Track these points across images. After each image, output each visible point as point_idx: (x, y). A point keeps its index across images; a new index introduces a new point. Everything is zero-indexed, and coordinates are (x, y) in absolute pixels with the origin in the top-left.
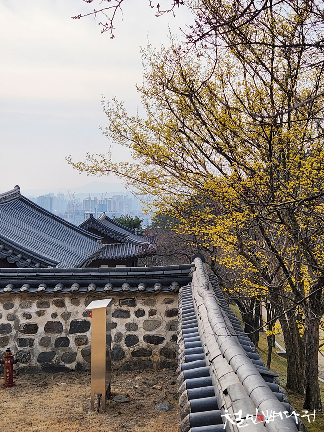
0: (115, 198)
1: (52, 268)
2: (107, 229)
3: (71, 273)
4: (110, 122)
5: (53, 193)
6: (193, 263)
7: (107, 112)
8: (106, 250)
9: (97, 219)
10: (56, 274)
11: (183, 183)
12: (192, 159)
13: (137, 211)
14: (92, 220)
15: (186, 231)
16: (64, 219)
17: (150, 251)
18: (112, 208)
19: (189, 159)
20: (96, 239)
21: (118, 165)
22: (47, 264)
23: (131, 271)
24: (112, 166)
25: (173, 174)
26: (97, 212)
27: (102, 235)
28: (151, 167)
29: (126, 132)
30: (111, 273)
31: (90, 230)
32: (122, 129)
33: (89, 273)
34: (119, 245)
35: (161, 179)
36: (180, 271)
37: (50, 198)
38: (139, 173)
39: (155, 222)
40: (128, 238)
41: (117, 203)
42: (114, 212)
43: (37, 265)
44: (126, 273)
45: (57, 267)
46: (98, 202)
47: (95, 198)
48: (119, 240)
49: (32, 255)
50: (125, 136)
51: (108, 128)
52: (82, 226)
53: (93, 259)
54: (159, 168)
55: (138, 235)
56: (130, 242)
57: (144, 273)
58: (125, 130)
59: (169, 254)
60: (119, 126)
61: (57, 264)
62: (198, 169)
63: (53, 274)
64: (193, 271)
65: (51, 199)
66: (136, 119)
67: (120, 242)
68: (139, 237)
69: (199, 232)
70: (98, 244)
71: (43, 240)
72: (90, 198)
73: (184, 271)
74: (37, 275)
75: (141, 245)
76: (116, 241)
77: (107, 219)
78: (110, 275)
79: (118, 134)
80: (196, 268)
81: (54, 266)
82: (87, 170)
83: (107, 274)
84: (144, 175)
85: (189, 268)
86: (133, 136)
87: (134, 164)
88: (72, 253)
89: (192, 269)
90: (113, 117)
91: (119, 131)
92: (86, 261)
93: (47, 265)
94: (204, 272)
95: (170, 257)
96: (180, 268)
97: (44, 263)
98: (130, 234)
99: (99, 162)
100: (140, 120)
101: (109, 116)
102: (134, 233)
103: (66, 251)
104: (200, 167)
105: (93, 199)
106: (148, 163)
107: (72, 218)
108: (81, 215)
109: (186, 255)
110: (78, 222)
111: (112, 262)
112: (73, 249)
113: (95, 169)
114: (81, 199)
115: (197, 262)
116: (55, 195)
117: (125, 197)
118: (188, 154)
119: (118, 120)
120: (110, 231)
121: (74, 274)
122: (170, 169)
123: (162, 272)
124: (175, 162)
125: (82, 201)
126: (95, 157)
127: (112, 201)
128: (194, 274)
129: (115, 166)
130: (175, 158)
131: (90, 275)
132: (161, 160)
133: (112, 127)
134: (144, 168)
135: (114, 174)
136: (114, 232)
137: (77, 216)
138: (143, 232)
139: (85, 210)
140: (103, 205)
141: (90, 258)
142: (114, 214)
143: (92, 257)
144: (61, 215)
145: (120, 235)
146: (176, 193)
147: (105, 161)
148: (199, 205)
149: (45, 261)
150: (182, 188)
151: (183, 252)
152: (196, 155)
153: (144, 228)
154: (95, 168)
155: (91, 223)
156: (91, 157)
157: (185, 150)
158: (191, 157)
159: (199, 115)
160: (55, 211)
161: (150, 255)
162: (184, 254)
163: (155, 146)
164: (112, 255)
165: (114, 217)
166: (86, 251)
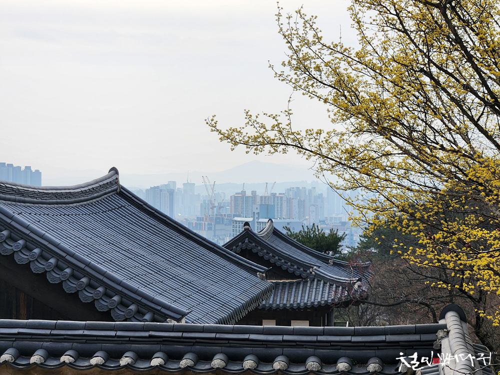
0: (291, 193)
1: (176, 323)
2: (276, 253)
3: (213, 335)
4: (290, 53)
5: (174, 183)
6: (441, 322)
7: (286, 34)
8: (273, 291)
9: (256, 232)
10: (185, 335)
11: (424, 168)
12: (444, 123)
13: (331, 218)
14: (247, 234)
15: (431, 261)
16: (195, 231)
17: (357, 296)
18: (284, 213)
19: (437, 124)
20: (257, 271)
21: (303, 134)
22: (166, 314)
23: (323, 333)
24: (292, 137)
25: (406, 152)
26: (256, 220)
27: (266, 263)
28: (366, 137)
29: (320, 71)
30: (286, 338)
31: (244, 253)
32: (313, 66)
33: (246, 336)
34: (298, 283)
35: (384, 161)
36: (416, 337)
37: (169, 192)
38: (343, 148)
39: (365, 240)
40: (315, 270)
41: (295, 203)
42: (288, 221)
43: (147, 317)
44: (314, 338)
45: (183, 322)
46: (258, 200)
47: (254, 193)
48: (297, 273)
49: (139, 298)
50: (319, 78)
51: (286, 63)
52: (229, 245)
53: (250, 309)
54: (380, 139)
55: (335, 264)
56: (320, 278)
57: (348, 338)
58: (318, 68)
59: (392, 302)
60: (307, 59)
61: (183, 315)
62: (455, 143)
63: (180, 334)
64: (442, 338)
65: (171, 193)
66: (339, 49)
67: (300, 277)
68: (336, 269)
69: (455, 262)
70: (258, 280)
71: (159, 271)
72: (243, 192)
73: (425, 337)
74: (150, 336)
75: (338, 284)
76: (292, 276)
77: (276, 233)
78: (284, 341)
79: (305, 75)
80: (448, 332)
81: (179, 320)
82: (246, 143)
83: (280, 338)
84: (352, 153)
85: (434, 331)
86: (332, 79)
87: (334, 131)
88: (211, 297)
89: (440, 334)
90: (295, 43)
91: (306, 69)
92: (237, 312)
93: (165, 317)
94: (465, 340)
95: (395, 308)
96: (417, 331)
97: (160, 312)
98: (319, 263)
99: (269, 127)
100: (346, 49)
101: (289, 42)
102: (326, 260)
103: (199, 291)
104: (458, 138)
105: (249, 194)
106: (360, 131)
107: (210, 229)
108: (226, 225)
109: (427, 305)
110: (222, 237)
111: (285, 315)
112: (213, 289)
113: (259, 142)
114: (227, 195)
115: (451, 320)
116: (179, 185)
117: (310, 191)
118: (435, 114)
119: (305, 50)
120: (281, 256)
121: (218, 336)
122: (400, 142)
123: (382, 338)
124: (411, 129)
125: (228, 198)
126: (262, 119)
127: (284, 199)
128: (445, 343)
129: (298, 136)
130: (412, 121)
131: (248, 340)
132: (386, 125)
133: (294, 62)
134: (353, 138)
135: (296, 150)
136: (288, 259)
137: (218, 227)
138: (344, 259)
139: (235, 216)
140: (268, 205)
141: (245, 306)
142: (288, 224)
143: (248, 304)
144: (189, 223)
145: (300, 264)
146: (413, 187)
147: (280, 126)
148: (456, 211)
149: (163, 310)
150: (422, 180)
151: (420, 299)
152: (449, 116)
153: (345, 251)
154: (261, 139)
155: (246, 241)
156: (254, 118)
157: (430, 107)
158: (442, 121)
159: (458, 40)
160: (179, 216)
161: (357, 303)
162: (423, 304)
163: (374, 98)
164: (285, 302)
165: (289, 230)
166: (237, 294)
